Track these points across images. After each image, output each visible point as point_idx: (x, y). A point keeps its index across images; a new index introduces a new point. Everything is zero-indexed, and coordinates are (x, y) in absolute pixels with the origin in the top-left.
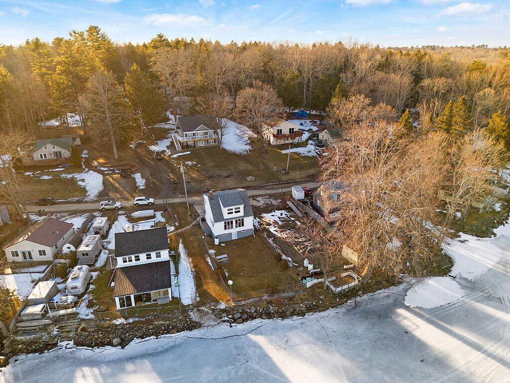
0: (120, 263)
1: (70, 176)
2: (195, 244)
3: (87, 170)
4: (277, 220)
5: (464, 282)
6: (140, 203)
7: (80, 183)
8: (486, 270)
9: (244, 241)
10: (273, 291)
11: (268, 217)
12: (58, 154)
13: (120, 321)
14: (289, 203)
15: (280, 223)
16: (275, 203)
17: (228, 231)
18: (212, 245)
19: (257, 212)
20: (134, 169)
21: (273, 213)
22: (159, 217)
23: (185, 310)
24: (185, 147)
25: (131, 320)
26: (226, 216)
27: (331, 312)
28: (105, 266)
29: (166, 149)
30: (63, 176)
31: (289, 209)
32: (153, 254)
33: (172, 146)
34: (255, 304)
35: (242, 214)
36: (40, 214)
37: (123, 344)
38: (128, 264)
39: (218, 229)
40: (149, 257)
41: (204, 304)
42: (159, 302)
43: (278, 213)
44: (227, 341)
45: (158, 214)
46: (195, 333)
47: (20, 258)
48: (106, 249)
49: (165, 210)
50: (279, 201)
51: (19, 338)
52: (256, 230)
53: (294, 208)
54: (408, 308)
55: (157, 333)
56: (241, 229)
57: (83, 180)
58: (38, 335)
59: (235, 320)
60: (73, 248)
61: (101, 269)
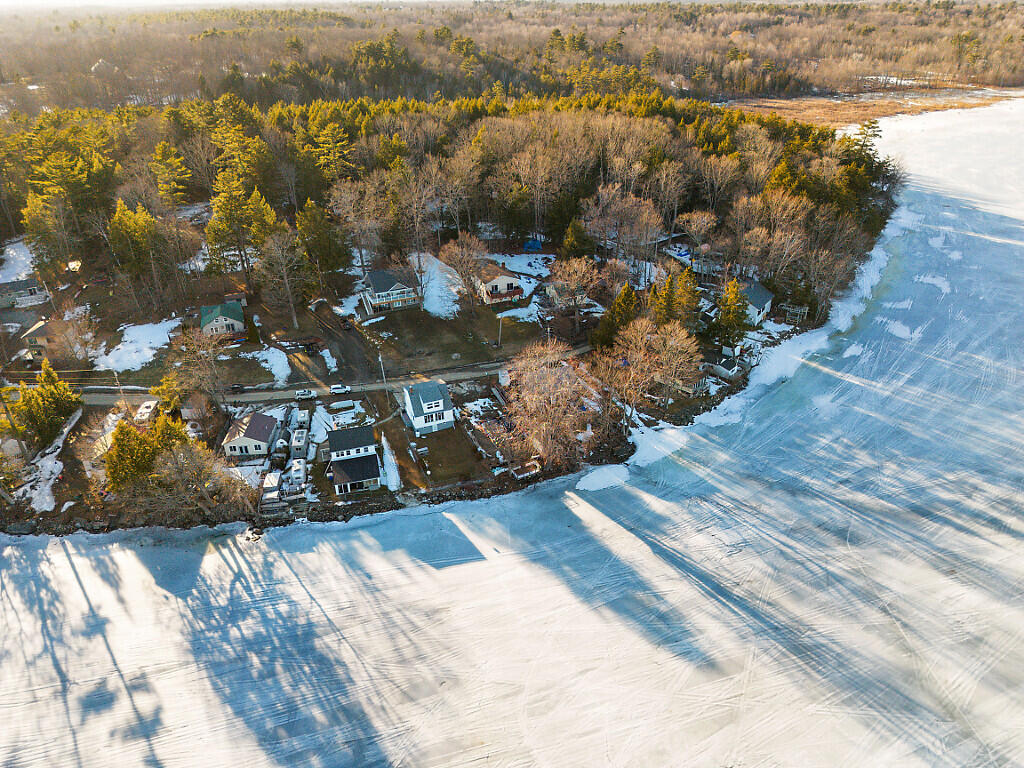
0: (334, 457)
1: (249, 356)
2: (397, 437)
3: (267, 346)
4: (479, 410)
5: (634, 469)
6: (337, 391)
7: (264, 364)
8: (660, 457)
9: (444, 434)
10: (465, 478)
11: (470, 406)
12: (230, 327)
13: (340, 504)
14: (493, 389)
15: (482, 413)
16: (479, 389)
17: (428, 424)
18: (414, 438)
19: (458, 401)
20: (320, 343)
21: (476, 402)
22: (359, 409)
23: (392, 494)
24: (378, 310)
25: (350, 503)
26: (426, 410)
27: (512, 495)
28: (316, 459)
29: (354, 313)
30: (242, 355)
31: (493, 398)
32: (362, 449)
33: (360, 307)
34: (450, 490)
35: (441, 408)
36: (235, 405)
37: (346, 519)
38: (341, 458)
39: (419, 423)
40: (358, 451)
41: (408, 490)
42: (371, 489)
43: (481, 402)
44: (426, 517)
45: (357, 403)
46: (401, 512)
47: (237, 453)
48: (312, 442)
49: (363, 400)
50: (484, 387)
51: (265, 516)
52: (457, 422)
53: (498, 396)
54: (577, 492)
55: (371, 512)
56: (442, 421)
57: (266, 361)
58: (280, 514)
59: (433, 502)
60: (285, 443)
61: (313, 462)
